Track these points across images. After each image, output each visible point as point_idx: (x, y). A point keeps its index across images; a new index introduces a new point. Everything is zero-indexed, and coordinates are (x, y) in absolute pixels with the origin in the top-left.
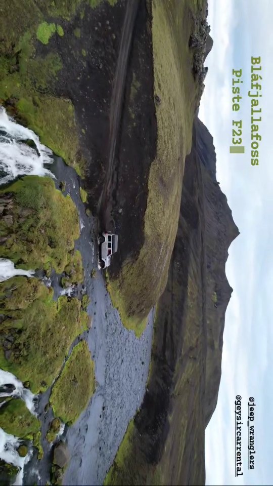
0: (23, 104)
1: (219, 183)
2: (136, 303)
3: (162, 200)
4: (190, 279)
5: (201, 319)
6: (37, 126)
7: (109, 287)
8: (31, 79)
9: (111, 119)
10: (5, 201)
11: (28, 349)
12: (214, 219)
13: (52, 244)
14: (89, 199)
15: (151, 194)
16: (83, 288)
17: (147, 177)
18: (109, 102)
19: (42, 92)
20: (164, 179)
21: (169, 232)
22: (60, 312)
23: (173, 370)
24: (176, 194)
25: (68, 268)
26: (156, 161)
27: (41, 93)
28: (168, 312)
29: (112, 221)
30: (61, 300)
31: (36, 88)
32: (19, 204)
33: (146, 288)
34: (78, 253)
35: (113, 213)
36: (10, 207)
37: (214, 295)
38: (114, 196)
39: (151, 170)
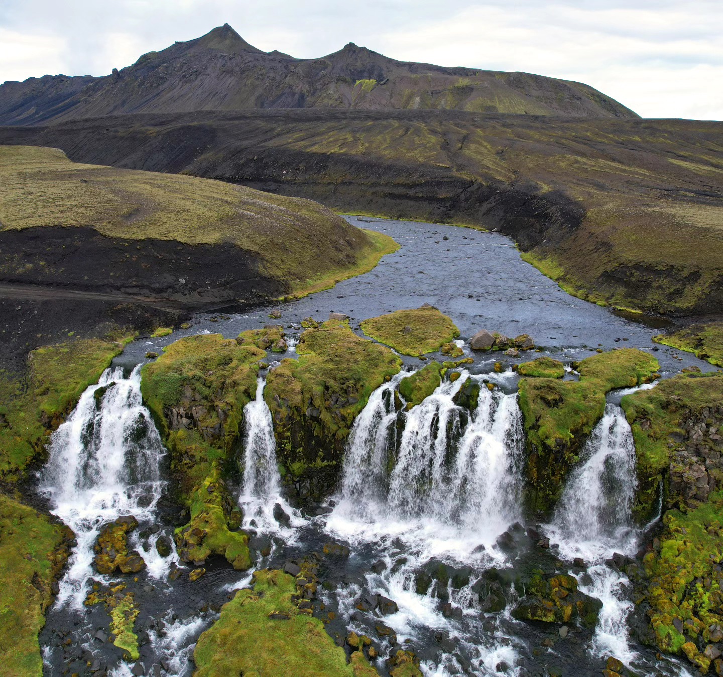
0: (47, 406)
1: (115, 71)
2: (333, 253)
3: (161, 215)
4: (315, 149)
5: (395, 123)
6: (74, 388)
7: (300, 294)
8: (11, 400)
9: (45, 299)
10: (175, 417)
11: (347, 379)
12: (197, 83)
13: (226, 362)
14: (167, 325)
15: (153, 233)
16: (291, 327)
17: (126, 240)
18: (19, 303)
19: (26, 386)
20: (125, 211)
21: (216, 199)
22: (315, 351)
23: (471, 183)
24: (148, 187)
25: (260, 345)
26: (98, 226)
27: (28, 388)
28: (374, 193)
29: (199, 293)
30: (301, 350)
31: (22, 394)
32: (178, 401)
33: (308, 238)
34: (241, 335)
35: (186, 292)
36: (182, 411)
37: (361, 85)
38: (160, 291)
39: (113, 234)
